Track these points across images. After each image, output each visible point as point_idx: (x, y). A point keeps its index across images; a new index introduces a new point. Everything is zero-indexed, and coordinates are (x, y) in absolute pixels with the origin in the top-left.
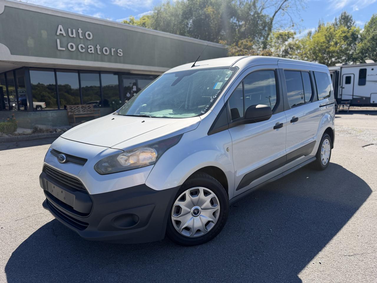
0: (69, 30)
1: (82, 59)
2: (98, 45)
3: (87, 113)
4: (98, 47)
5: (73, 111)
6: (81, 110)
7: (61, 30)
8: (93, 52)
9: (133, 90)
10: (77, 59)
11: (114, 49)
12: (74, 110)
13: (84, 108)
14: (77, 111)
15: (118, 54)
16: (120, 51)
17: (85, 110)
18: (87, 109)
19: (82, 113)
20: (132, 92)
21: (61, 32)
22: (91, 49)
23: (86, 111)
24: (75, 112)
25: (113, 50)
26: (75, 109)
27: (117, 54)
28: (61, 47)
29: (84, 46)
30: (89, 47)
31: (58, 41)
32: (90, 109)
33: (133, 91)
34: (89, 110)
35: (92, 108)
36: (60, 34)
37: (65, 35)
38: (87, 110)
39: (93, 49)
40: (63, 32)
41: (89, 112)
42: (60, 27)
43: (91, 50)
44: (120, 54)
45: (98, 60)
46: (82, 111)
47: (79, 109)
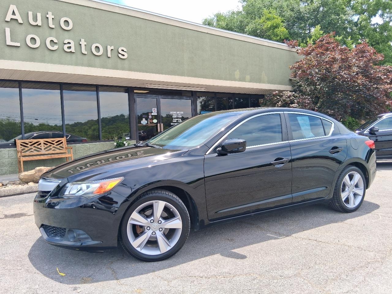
0: (30, 14)
1: (52, 62)
2: (83, 40)
3: (53, 152)
4: (83, 43)
5: (27, 149)
6: (43, 148)
7: (14, 13)
8: (73, 51)
9: (153, 114)
10: (43, 60)
11: (112, 48)
12: (30, 147)
13: (49, 144)
14: (35, 150)
15: (120, 56)
16: (123, 50)
17: (51, 147)
18: (54, 145)
19: (43, 152)
20: (150, 117)
21: (14, 17)
22: (69, 45)
23: (53, 149)
24: (32, 150)
25: (109, 48)
26: (32, 147)
27: (118, 55)
28: (12, 41)
29: (55, 41)
30: (66, 42)
31: (8, 31)
32: (61, 145)
33: (152, 116)
34: (58, 147)
35: (64, 143)
36: (11, 19)
37: (20, 21)
38: (53, 147)
39: (72, 45)
40: (18, 17)
41: (58, 151)
42: (13, 7)
43: (70, 48)
44: (124, 55)
45: (82, 65)
46: (45, 149)
47: (39, 147)
